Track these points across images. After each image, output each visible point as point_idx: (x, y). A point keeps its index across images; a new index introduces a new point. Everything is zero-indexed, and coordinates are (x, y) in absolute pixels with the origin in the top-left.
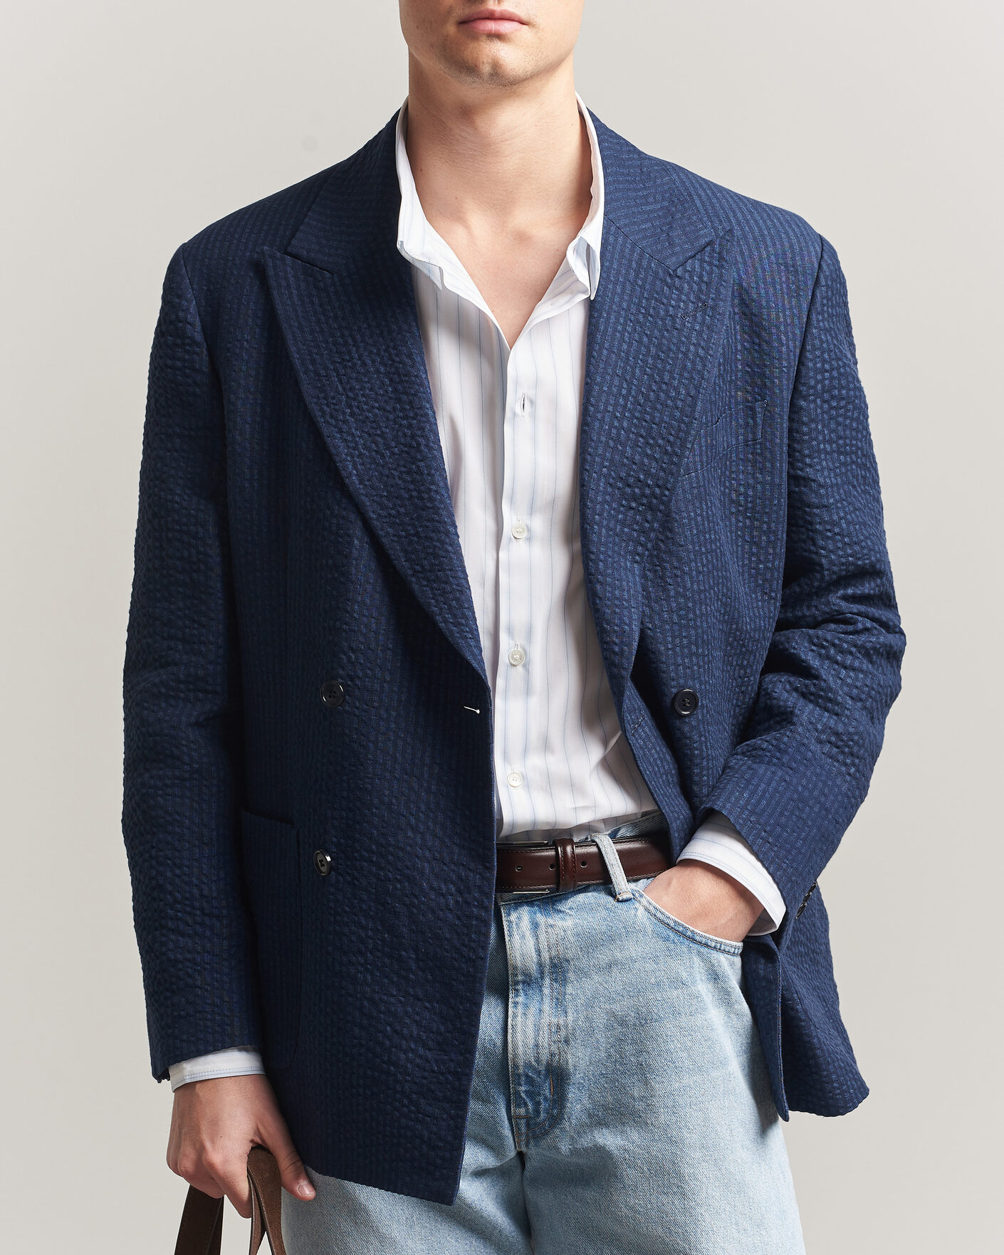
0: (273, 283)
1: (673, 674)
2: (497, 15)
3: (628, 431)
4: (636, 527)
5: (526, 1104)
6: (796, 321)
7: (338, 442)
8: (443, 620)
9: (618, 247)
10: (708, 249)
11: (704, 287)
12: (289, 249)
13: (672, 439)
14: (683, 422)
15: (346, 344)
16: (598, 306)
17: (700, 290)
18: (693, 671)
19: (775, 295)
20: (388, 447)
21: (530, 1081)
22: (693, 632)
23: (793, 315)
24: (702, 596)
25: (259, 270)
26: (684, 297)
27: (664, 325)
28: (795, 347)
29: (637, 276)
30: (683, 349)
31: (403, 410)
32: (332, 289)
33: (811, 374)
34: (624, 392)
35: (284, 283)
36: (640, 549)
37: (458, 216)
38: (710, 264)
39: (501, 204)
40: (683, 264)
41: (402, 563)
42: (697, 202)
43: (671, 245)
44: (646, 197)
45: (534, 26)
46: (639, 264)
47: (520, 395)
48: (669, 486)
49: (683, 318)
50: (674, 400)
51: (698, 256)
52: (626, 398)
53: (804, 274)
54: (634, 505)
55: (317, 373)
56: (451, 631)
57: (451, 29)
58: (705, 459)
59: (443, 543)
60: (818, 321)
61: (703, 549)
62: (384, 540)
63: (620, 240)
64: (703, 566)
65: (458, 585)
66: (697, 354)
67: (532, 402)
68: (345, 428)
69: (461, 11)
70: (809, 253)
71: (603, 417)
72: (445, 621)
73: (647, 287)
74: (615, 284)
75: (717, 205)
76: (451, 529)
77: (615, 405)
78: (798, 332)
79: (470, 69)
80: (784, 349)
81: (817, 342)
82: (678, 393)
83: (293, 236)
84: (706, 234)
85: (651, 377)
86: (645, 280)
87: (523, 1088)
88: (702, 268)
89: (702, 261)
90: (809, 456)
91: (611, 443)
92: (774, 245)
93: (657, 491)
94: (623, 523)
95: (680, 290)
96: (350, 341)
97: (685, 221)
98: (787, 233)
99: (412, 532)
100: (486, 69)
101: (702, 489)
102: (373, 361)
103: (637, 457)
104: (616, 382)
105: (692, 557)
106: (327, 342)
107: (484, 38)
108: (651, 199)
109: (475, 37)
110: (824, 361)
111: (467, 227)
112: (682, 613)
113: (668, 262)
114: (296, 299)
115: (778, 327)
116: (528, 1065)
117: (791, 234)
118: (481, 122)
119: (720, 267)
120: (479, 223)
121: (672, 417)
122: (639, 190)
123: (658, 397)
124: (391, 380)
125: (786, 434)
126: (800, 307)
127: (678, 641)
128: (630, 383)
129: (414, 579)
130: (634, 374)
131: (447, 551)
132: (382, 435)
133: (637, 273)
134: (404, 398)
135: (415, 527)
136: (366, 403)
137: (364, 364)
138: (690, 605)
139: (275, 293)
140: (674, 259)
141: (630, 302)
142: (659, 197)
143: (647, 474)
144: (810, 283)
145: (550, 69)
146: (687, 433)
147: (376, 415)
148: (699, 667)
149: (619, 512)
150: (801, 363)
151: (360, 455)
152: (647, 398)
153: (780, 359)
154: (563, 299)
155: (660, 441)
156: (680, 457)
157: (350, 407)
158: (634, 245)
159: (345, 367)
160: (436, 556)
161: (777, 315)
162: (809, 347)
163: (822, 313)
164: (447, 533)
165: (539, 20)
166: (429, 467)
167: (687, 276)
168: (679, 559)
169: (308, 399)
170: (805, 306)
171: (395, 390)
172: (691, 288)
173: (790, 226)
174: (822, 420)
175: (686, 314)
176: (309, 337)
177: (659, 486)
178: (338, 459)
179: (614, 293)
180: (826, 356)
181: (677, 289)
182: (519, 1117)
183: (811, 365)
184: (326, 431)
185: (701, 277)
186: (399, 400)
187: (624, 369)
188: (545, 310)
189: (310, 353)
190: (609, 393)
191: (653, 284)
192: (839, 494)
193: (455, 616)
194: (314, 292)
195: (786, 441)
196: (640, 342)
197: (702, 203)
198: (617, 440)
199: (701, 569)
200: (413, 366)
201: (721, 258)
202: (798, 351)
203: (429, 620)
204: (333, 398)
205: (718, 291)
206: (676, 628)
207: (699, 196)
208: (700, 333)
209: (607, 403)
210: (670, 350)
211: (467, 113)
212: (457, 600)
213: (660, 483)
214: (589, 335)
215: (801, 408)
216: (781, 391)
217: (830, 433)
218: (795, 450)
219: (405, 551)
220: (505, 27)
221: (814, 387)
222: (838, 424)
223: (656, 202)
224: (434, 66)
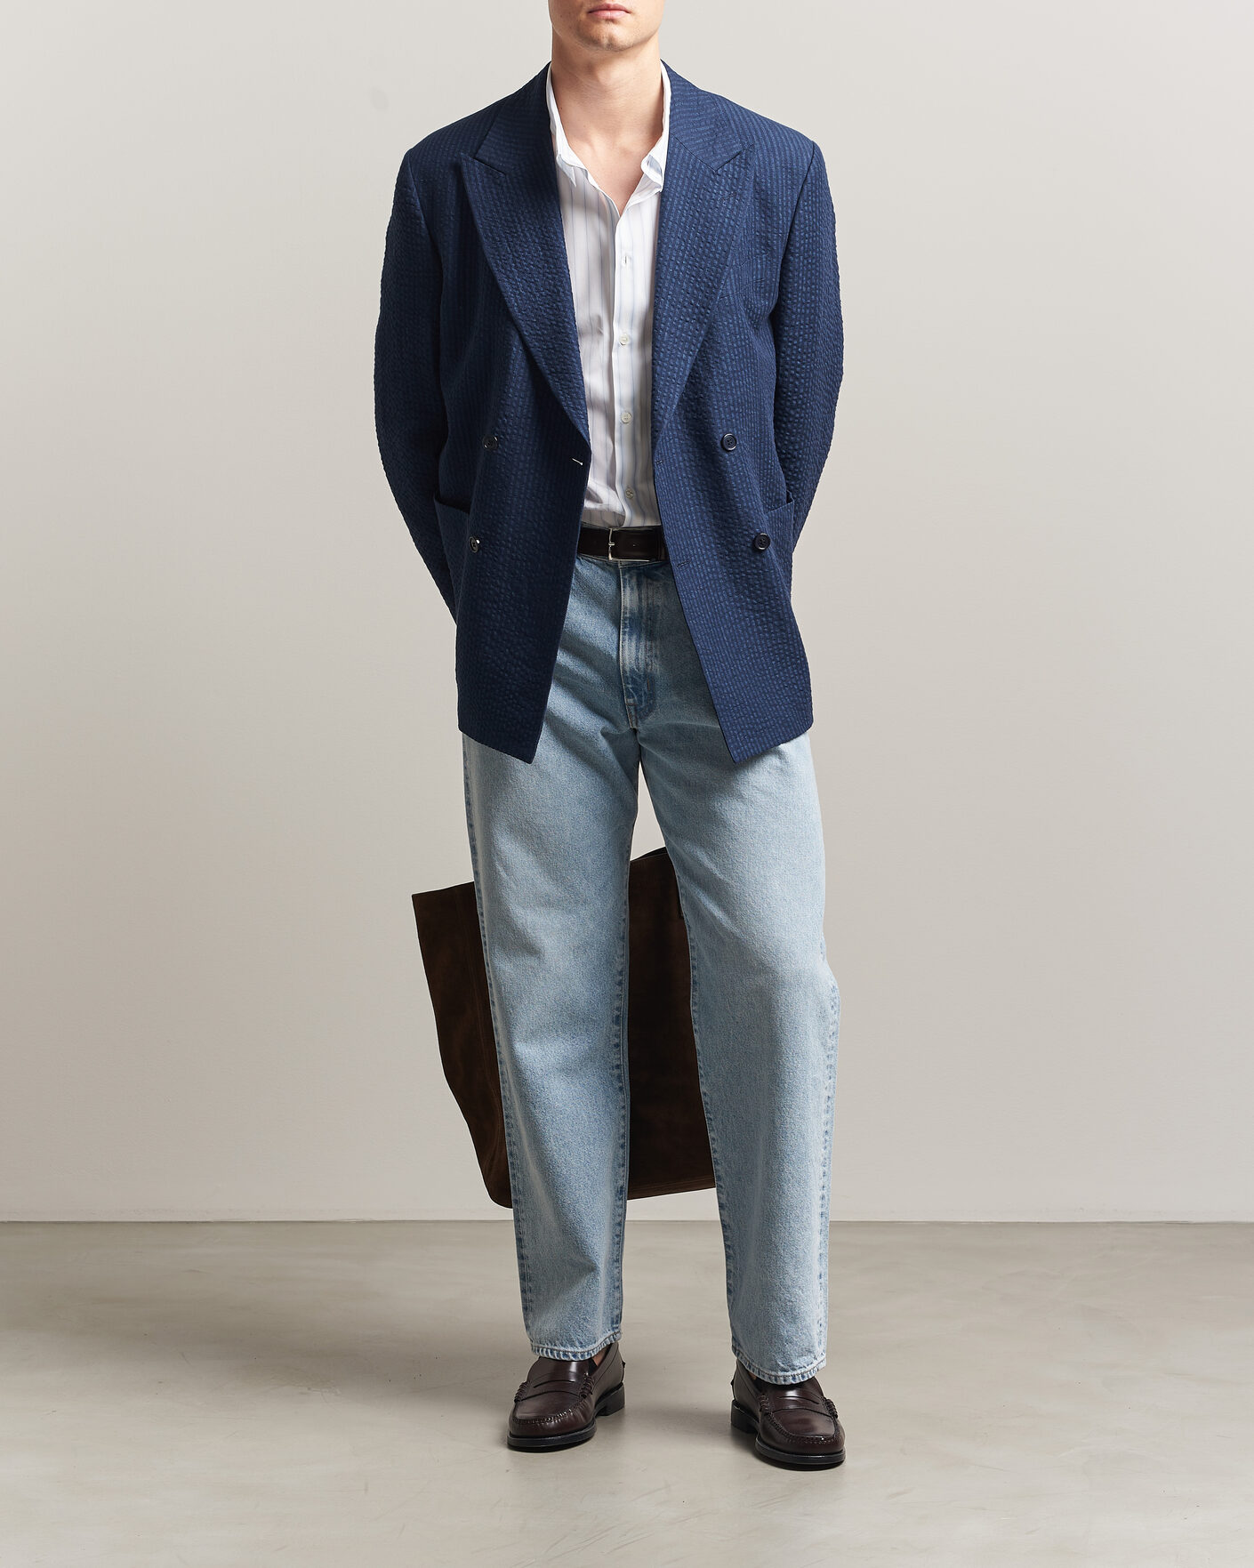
0: (466, 177)
1: (719, 425)
2: (612, 7)
3: (684, 273)
4: (690, 333)
5: (633, 697)
6: (789, 204)
7: (506, 284)
8: (567, 405)
9: (681, 156)
10: (738, 157)
11: (735, 181)
12: (477, 156)
13: (712, 278)
14: (719, 267)
15: (514, 222)
16: (666, 194)
17: (732, 183)
18: (732, 422)
19: (777, 187)
20: (538, 291)
21: (634, 682)
22: (730, 397)
23: (787, 201)
24: (736, 375)
25: (457, 169)
26: (722, 188)
27: (709, 205)
28: (787, 221)
29: (692, 174)
30: (721, 221)
31: (549, 268)
32: (505, 185)
33: (798, 239)
34: (683, 248)
35: (473, 178)
36: (693, 347)
37: (585, 138)
38: (739, 166)
39: (612, 130)
40: (722, 166)
41: (543, 365)
42: (733, 125)
43: (715, 154)
44: (700, 121)
45: (634, 14)
46: (694, 167)
47: (624, 253)
48: (710, 307)
49: (721, 201)
50: (714, 253)
51: (732, 162)
52: (683, 252)
53: (798, 174)
54: (688, 319)
55: (493, 238)
56: (571, 413)
57: (583, 16)
58: (734, 287)
59: (571, 356)
60: (804, 206)
61: (735, 345)
62: (532, 349)
63: (682, 151)
64: (735, 356)
65: (577, 384)
66: (729, 224)
67: (630, 258)
68: (511, 275)
69: (588, 6)
70: (802, 160)
71: (669, 264)
72: (569, 406)
73: (699, 181)
74: (678, 180)
75: (746, 127)
76: (576, 347)
77: (676, 257)
78: (790, 211)
79: (594, 42)
80: (781, 222)
81: (802, 219)
82: (717, 249)
83: (479, 147)
84: (737, 147)
85: (700, 238)
86: (697, 177)
87: (630, 686)
88: (734, 169)
89: (734, 165)
90: (791, 293)
91: (674, 280)
92: (780, 154)
93: (703, 310)
94: (682, 330)
95: (720, 183)
96: (516, 220)
97: (724, 139)
98: (789, 146)
99: (551, 347)
100: (605, 41)
101: (733, 307)
102: (531, 235)
103: (690, 289)
104: (678, 241)
105: (726, 350)
106: (501, 219)
107: (603, 22)
108: (703, 123)
109: (598, 22)
110: (806, 232)
111: (591, 145)
112: (723, 385)
113: (713, 165)
114: (480, 188)
115: (777, 208)
116: (632, 671)
117: (792, 147)
118: (602, 75)
119: (746, 168)
120: (599, 142)
121: (712, 264)
122: (696, 117)
123: (704, 252)
124: (543, 249)
125: (779, 276)
126: (792, 197)
127: (721, 404)
128: (686, 242)
129: (550, 377)
130: (689, 237)
131: (573, 362)
132: (535, 282)
133: (693, 172)
134: (551, 260)
135: (553, 344)
136: (525, 261)
137: (525, 236)
138: (727, 380)
139: (467, 184)
140: (716, 163)
141: (688, 191)
142: (708, 122)
143: (696, 299)
144: (801, 181)
145: (644, 42)
146: (722, 274)
147: (531, 270)
148: (736, 420)
149: (679, 323)
150: (791, 231)
151: (520, 294)
152: (697, 253)
153: (778, 228)
154: (646, 193)
155: (705, 280)
156: (717, 289)
157: (515, 262)
158: (691, 154)
159: (513, 237)
160: (565, 364)
161: (778, 200)
162: (797, 222)
163: (807, 200)
164: (573, 350)
165: (638, 11)
166: (564, 307)
167: (724, 174)
168: (718, 352)
169: (487, 255)
170: (796, 197)
171: (545, 255)
172: (727, 182)
173: (792, 142)
174: (803, 270)
175: (723, 198)
176: (489, 215)
177: (704, 308)
178: (505, 295)
179: (677, 185)
180: (807, 229)
181: (718, 182)
182: (630, 705)
183: (797, 233)
184: (498, 276)
185: (733, 175)
186: (547, 262)
187: (683, 233)
188: (635, 199)
189: (490, 226)
190: (673, 249)
191: (703, 179)
192: (805, 320)
193: (574, 403)
194: (493, 185)
195: (778, 280)
196: (693, 216)
197: (737, 127)
198: (677, 278)
199: (733, 357)
200: (557, 240)
201: (746, 163)
202: (789, 224)
203: (558, 403)
204: (504, 256)
205: (744, 184)
206: (719, 395)
207: (734, 121)
208: (732, 211)
209: (671, 255)
210: (712, 221)
211: (591, 69)
212: (577, 393)
213: (705, 305)
214: (660, 212)
215: (790, 260)
216: (778, 249)
217: (807, 280)
218: (783, 287)
219: (546, 359)
220: (616, 14)
221: (799, 248)
222: (812, 274)
223: (706, 125)
224: (571, 41)
